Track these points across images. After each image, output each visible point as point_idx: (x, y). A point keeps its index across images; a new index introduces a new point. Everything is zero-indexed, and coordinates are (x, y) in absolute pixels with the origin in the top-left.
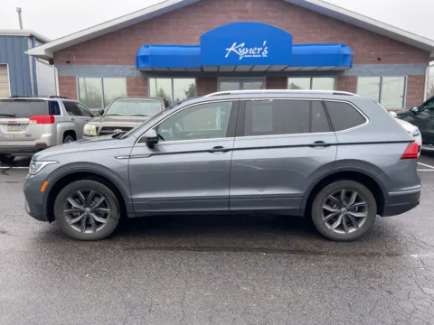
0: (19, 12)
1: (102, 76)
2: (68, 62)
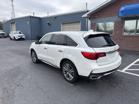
0: (87, 4)
1: (105, 22)
2: (94, 18)
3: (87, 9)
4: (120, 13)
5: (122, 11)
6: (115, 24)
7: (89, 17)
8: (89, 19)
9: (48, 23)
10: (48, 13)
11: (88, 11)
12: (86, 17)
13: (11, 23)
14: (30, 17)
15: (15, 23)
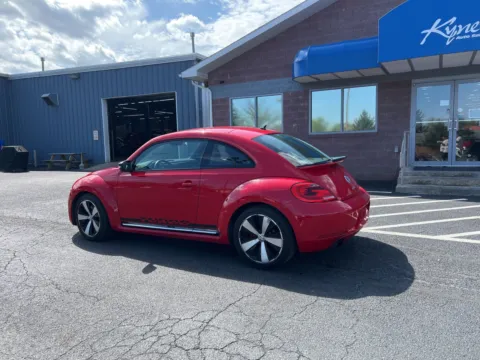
0: (193, 36)
1: (257, 94)
2: (222, 82)
3: (194, 51)
4: (296, 68)
5: (299, 62)
6: (285, 102)
7: (206, 77)
8: (206, 86)
9: (45, 98)
10: (43, 60)
11: (199, 61)
12: (195, 79)
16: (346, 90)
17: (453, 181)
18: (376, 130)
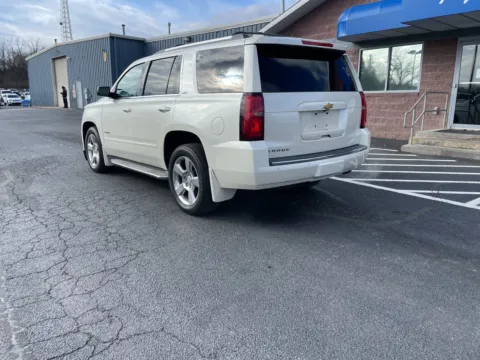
4: (340, 28)
5: (344, 23)
10: (169, 25)
13: (54, 59)
14: (112, 38)
15: (64, 57)
16: (394, 49)
17: (460, 144)
18: (417, 91)
